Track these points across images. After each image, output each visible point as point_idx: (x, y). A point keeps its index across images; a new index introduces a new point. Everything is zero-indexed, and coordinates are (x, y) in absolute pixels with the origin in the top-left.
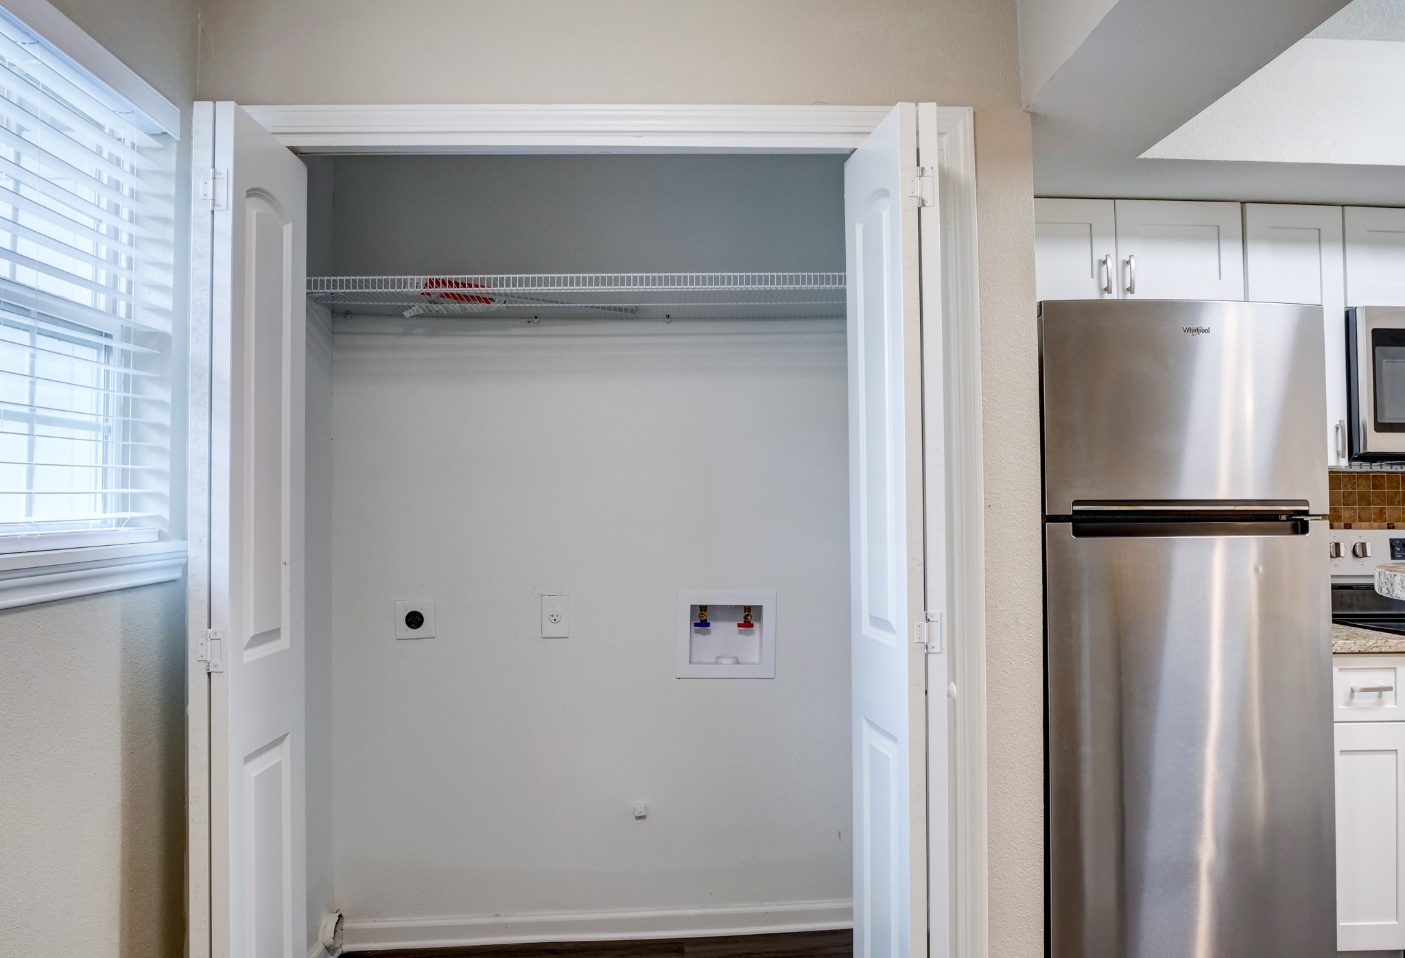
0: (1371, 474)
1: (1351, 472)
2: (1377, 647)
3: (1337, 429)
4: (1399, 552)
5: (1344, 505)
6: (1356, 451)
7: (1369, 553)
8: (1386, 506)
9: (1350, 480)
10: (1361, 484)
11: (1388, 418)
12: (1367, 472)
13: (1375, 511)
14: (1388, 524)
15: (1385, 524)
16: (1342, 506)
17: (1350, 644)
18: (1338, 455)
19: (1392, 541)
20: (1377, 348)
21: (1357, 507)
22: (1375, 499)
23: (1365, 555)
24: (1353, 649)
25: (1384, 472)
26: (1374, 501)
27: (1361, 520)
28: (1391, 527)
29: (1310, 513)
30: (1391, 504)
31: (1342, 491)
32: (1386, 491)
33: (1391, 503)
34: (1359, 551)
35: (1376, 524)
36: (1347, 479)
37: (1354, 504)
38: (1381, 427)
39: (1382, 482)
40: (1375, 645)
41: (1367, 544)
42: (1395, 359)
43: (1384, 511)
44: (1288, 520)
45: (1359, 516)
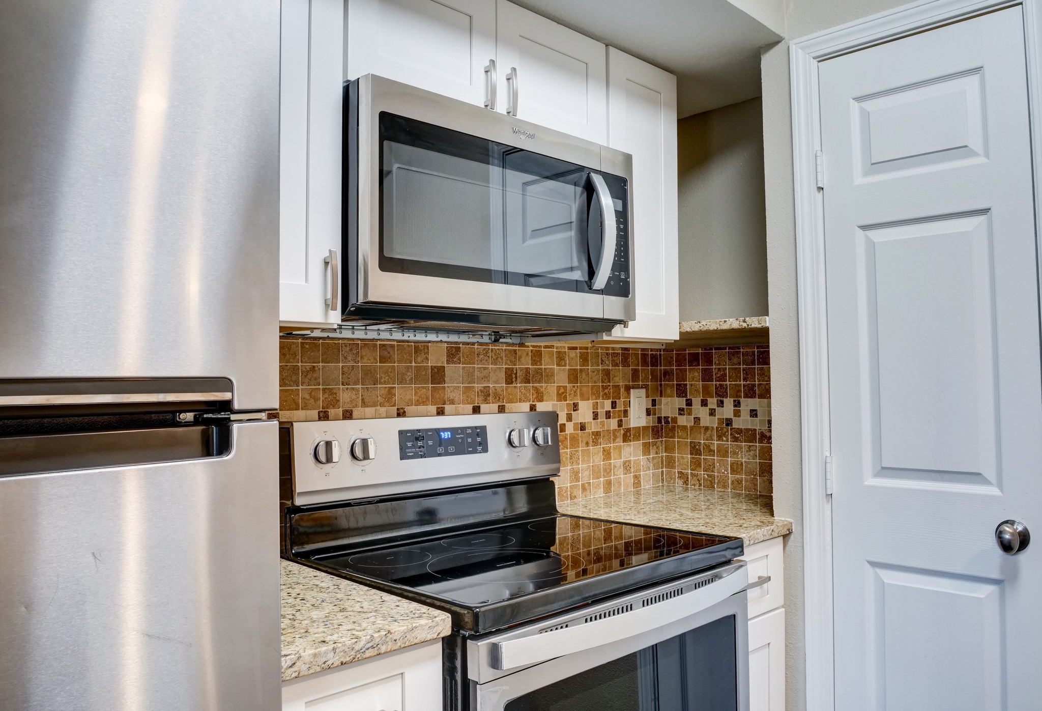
0: (379, 343)
1: (353, 339)
2: (373, 647)
3: (326, 263)
4: (410, 448)
5: (343, 384)
6: (352, 300)
7: (372, 455)
8: (396, 385)
9: (351, 350)
10: (366, 355)
11: (398, 252)
12: (373, 340)
13: (383, 392)
14: (398, 409)
15: (394, 410)
16: (341, 387)
17: (326, 653)
18: (327, 305)
19: (401, 433)
20: (386, 143)
21: (360, 386)
22: (383, 375)
23: (366, 457)
24: (330, 663)
25: (394, 340)
26: (381, 378)
27: (364, 404)
28: (401, 414)
29: (236, 406)
30: (401, 383)
31: (341, 365)
32: (396, 364)
33: (402, 381)
34: (358, 452)
35: (383, 410)
36: (348, 349)
37: (356, 383)
38: (388, 264)
39: (391, 352)
40: (369, 645)
41: (369, 440)
42: (410, 165)
43: (394, 391)
44: (196, 422)
45: (363, 399)
